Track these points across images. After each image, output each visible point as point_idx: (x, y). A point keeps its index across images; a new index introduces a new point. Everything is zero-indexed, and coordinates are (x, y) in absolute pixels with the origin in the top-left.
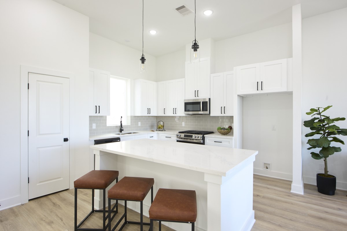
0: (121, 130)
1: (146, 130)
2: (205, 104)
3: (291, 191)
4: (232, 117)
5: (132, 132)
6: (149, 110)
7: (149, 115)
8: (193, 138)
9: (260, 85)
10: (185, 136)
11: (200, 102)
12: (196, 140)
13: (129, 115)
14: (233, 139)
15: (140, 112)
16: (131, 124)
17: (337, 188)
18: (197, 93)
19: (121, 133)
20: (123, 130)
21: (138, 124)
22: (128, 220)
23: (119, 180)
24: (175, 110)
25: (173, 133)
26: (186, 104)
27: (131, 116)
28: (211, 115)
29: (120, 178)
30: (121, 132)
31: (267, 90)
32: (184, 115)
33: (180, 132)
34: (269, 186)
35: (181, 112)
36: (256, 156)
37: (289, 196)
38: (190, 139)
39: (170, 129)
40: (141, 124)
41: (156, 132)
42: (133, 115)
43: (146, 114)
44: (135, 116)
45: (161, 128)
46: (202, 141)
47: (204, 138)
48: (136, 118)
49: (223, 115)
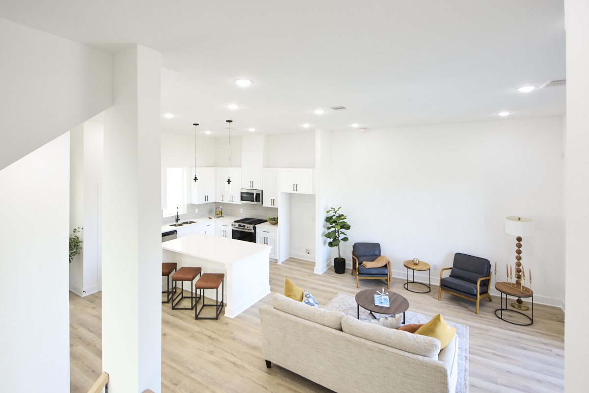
0: (177, 220)
1: (203, 216)
2: (258, 195)
3: (314, 272)
5: (188, 221)
6: (206, 198)
7: (206, 202)
8: (246, 228)
9: (295, 187)
10: (239, 225)
11: (254, 193)
12: (249, 230)
13: (186, 203)
15: (198, 200)
16: (188, 212)
17: (346, 267)
18: (251, 183)
19: (177, 223)
20: (179, 220)
21: (195, 212)
22: (184, 296)
23: (177, 270)
24: (232, 198)
25: (229, 221)
26: (242, 194)
27: (188, 205)
28: (264, 205)
29: (178, 268)
31: (300, 191)
32: (240, 204)
33: (235, 221)
34: (301, 269)
35: (237, 200)
36: (271, 249)
37: (310, 276)
38: (244, 229)
39: (229, 215)
40: (199, 211)
41: (214, 220)
42: (190, 203)
43: (203, 202)
44: (191, 204)
45: (220, 214)
46: (253, 231)
47: (255, 228)
48: (191, 207)
49: (273, 206)
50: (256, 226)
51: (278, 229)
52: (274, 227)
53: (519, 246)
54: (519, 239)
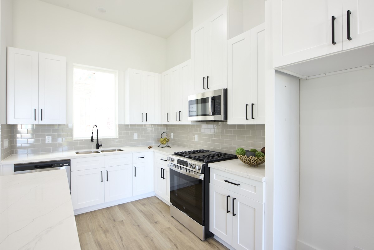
0: (98, 146)
2: (217, 101)
6: (145, 116)
8: (189, 167)
10: (179, 162)
11: (209, 98)
12: (193, 172)
13: (116, 123)
14: (264, 183)
16: (119, 137)
20: (101, 146)
24: (178, 115)
26: (190, 104)
27: (120, 125)
30: (98, 148)
33: (176, 154)
39: (179, 145)
40: (139, 136)
42: (124, 123)
45: (165, 142)
46: (201, 177)
47: (206, 171)
49: (250, 122)
50: (210, 165)
51: (264, 179)
52: (252, 173)
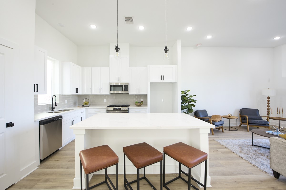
1: (71, 106)
2: (126, 86)
4: (146, 96)
5: (63, 109)
6: (77, 90)
7: (76, 94)
8: (121, 110)
9: (162, 77)
10: (114, 109)
11: (123, 85)
15: (69, 91)
16: (60, 102)
18: (119, 79)
20: (54, 108)
21: (65, 102)
25: (102, 108)
26: (111, 86)
27: (60, 95)
28: (130, 94)
30: (52, 110)
31: (166, 80)
32: (109, 94)
33: (108, 107)
38: (119, 111)
40: (67, 101)
42: (61, 94)
43: (74, 93)
44: (63, 95)
47: (128, 109)
48: (64, 97)
49: (138, 94)
53: (269, 101)
54: (269, 98)
